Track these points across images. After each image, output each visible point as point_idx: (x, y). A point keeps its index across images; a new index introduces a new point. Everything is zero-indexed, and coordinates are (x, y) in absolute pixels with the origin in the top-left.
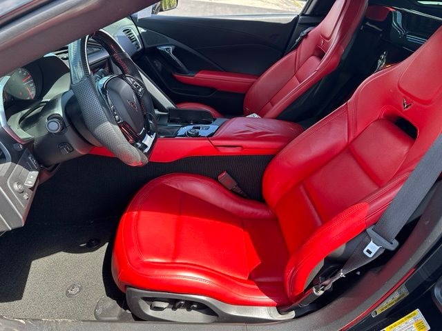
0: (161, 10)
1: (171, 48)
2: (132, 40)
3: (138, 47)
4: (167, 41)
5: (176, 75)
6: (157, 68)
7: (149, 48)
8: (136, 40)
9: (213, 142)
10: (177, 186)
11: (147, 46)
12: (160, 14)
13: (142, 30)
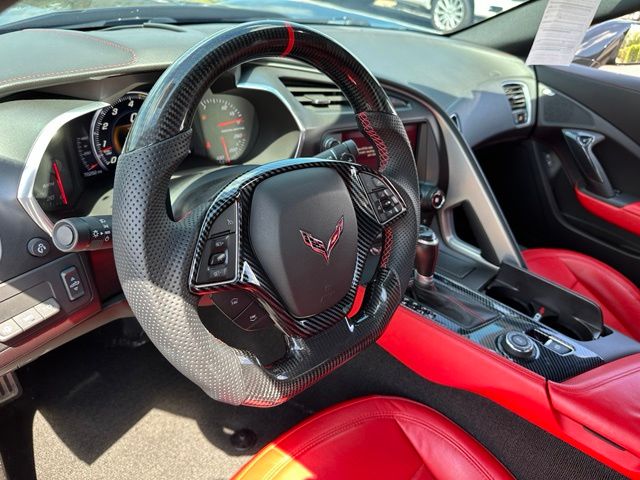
0: (612, 62)
1: (594, 138)
2: (515, 104)
3: (523, 121)
4: (592, 122)
5: (580, 193)
6: (546, 167)
7: (545, 128)
8: (525, 107)
9: (555, 398)
10: (420, 441)
11: (543, 122)
12: (606, 69)
13: (546, 91)
